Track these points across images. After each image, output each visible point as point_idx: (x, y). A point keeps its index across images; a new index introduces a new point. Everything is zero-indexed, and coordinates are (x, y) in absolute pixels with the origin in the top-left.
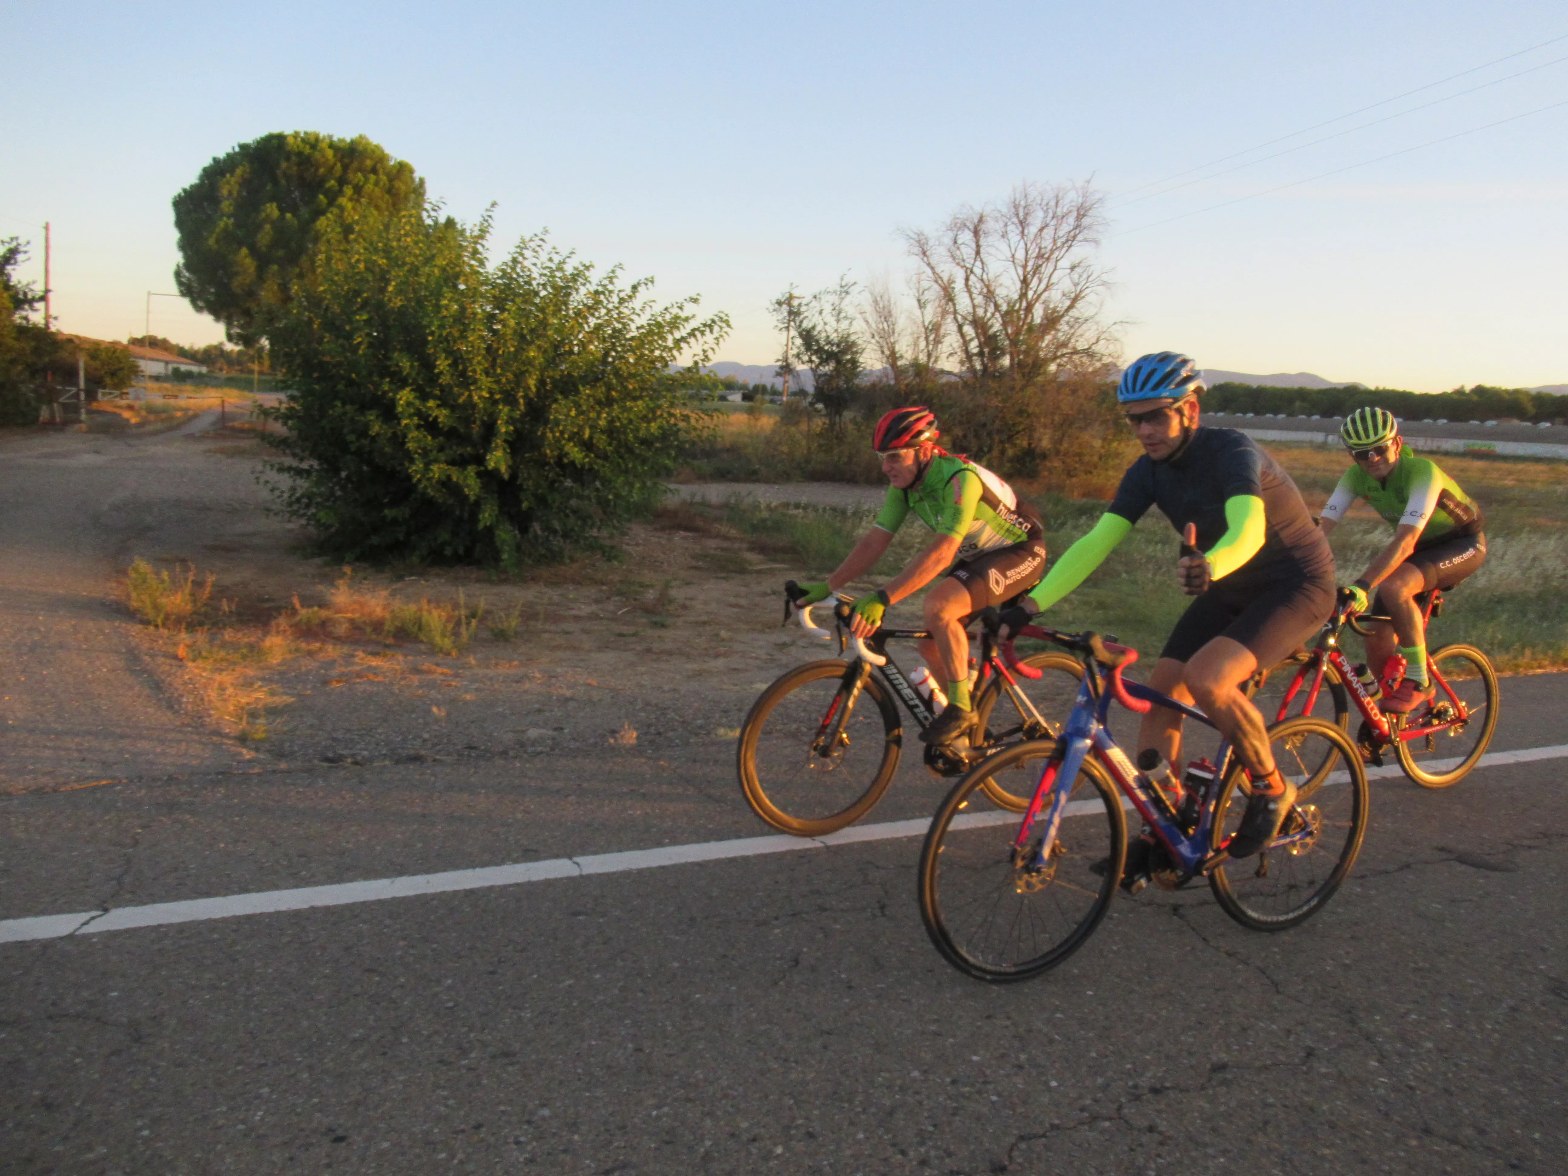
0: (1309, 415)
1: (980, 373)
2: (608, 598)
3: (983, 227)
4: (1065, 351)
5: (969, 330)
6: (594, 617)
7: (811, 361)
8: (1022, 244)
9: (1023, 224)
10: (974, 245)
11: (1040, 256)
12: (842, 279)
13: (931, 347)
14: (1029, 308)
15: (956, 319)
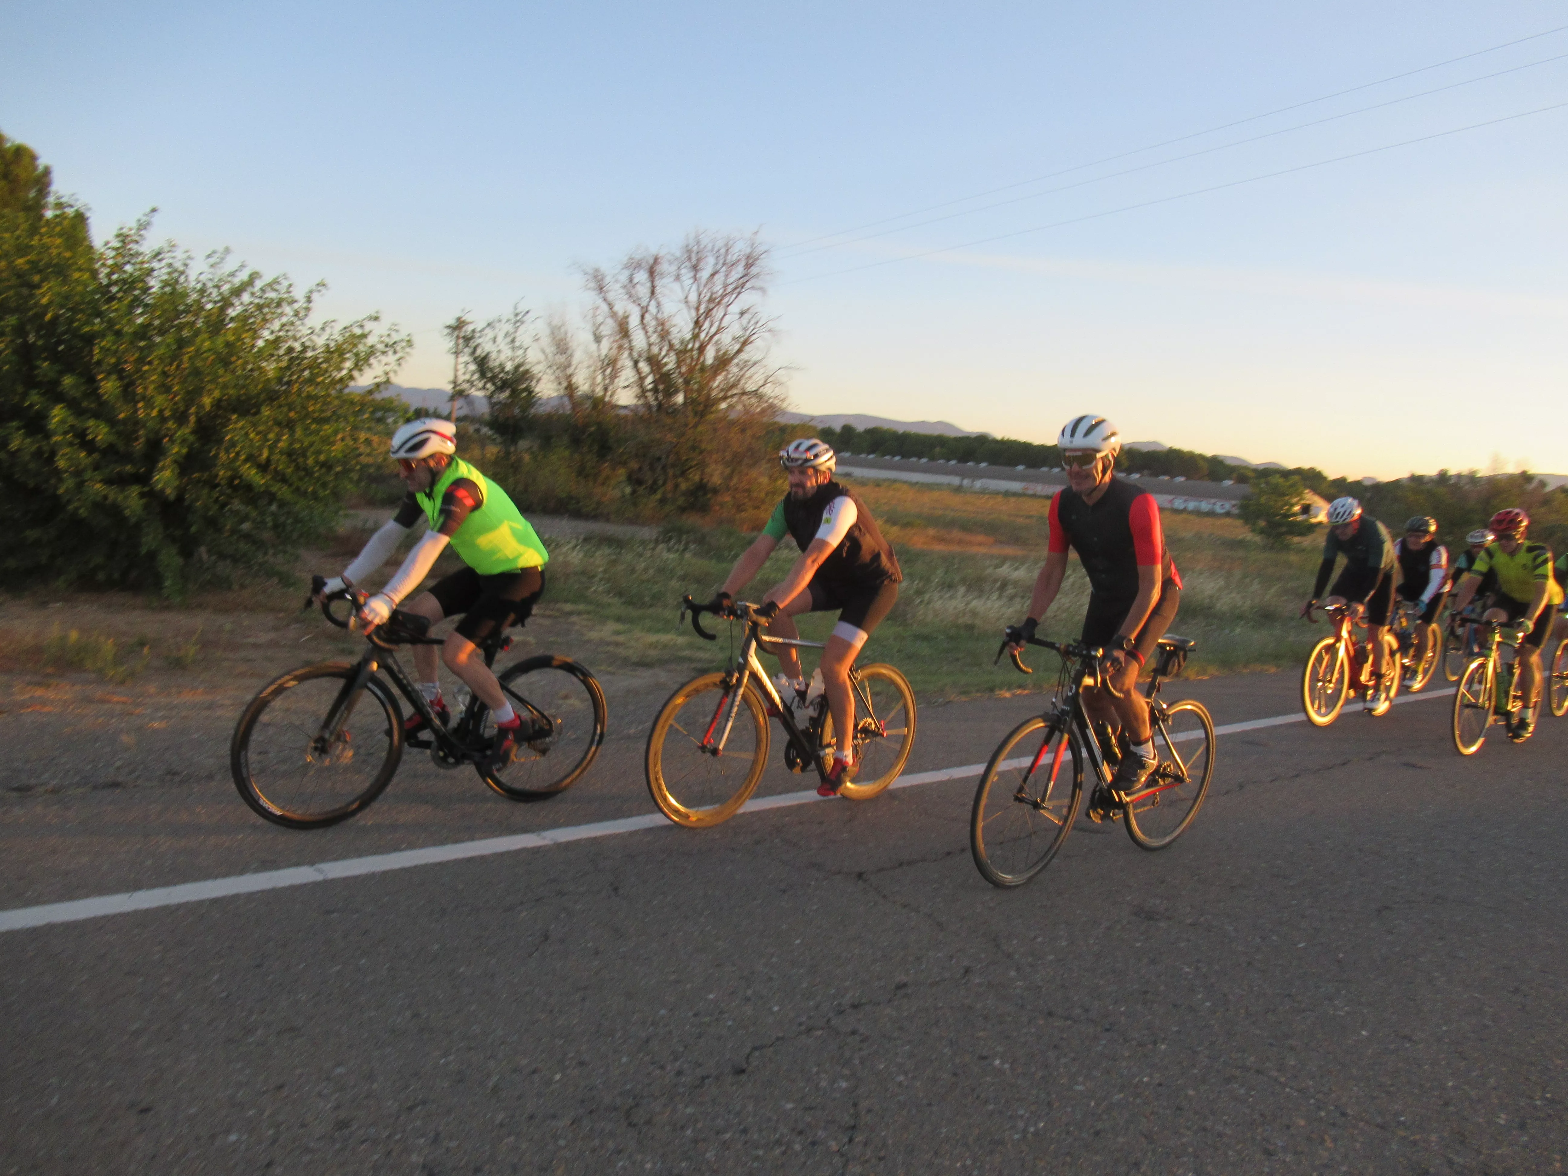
0: (948, 460)
1: (655, 409)
2: (287, 625)
3: (659, 269)
4: (735, 391)
5: (644, 367)
6: (273, 644)
7: (484, 388)
8: (694, 287)
9: (695, 268)
10: (649, 285)
11: (711, 300)
12: (516, 308)
13: (607, 381)
14: (702, 349)
15: (630, 354)
